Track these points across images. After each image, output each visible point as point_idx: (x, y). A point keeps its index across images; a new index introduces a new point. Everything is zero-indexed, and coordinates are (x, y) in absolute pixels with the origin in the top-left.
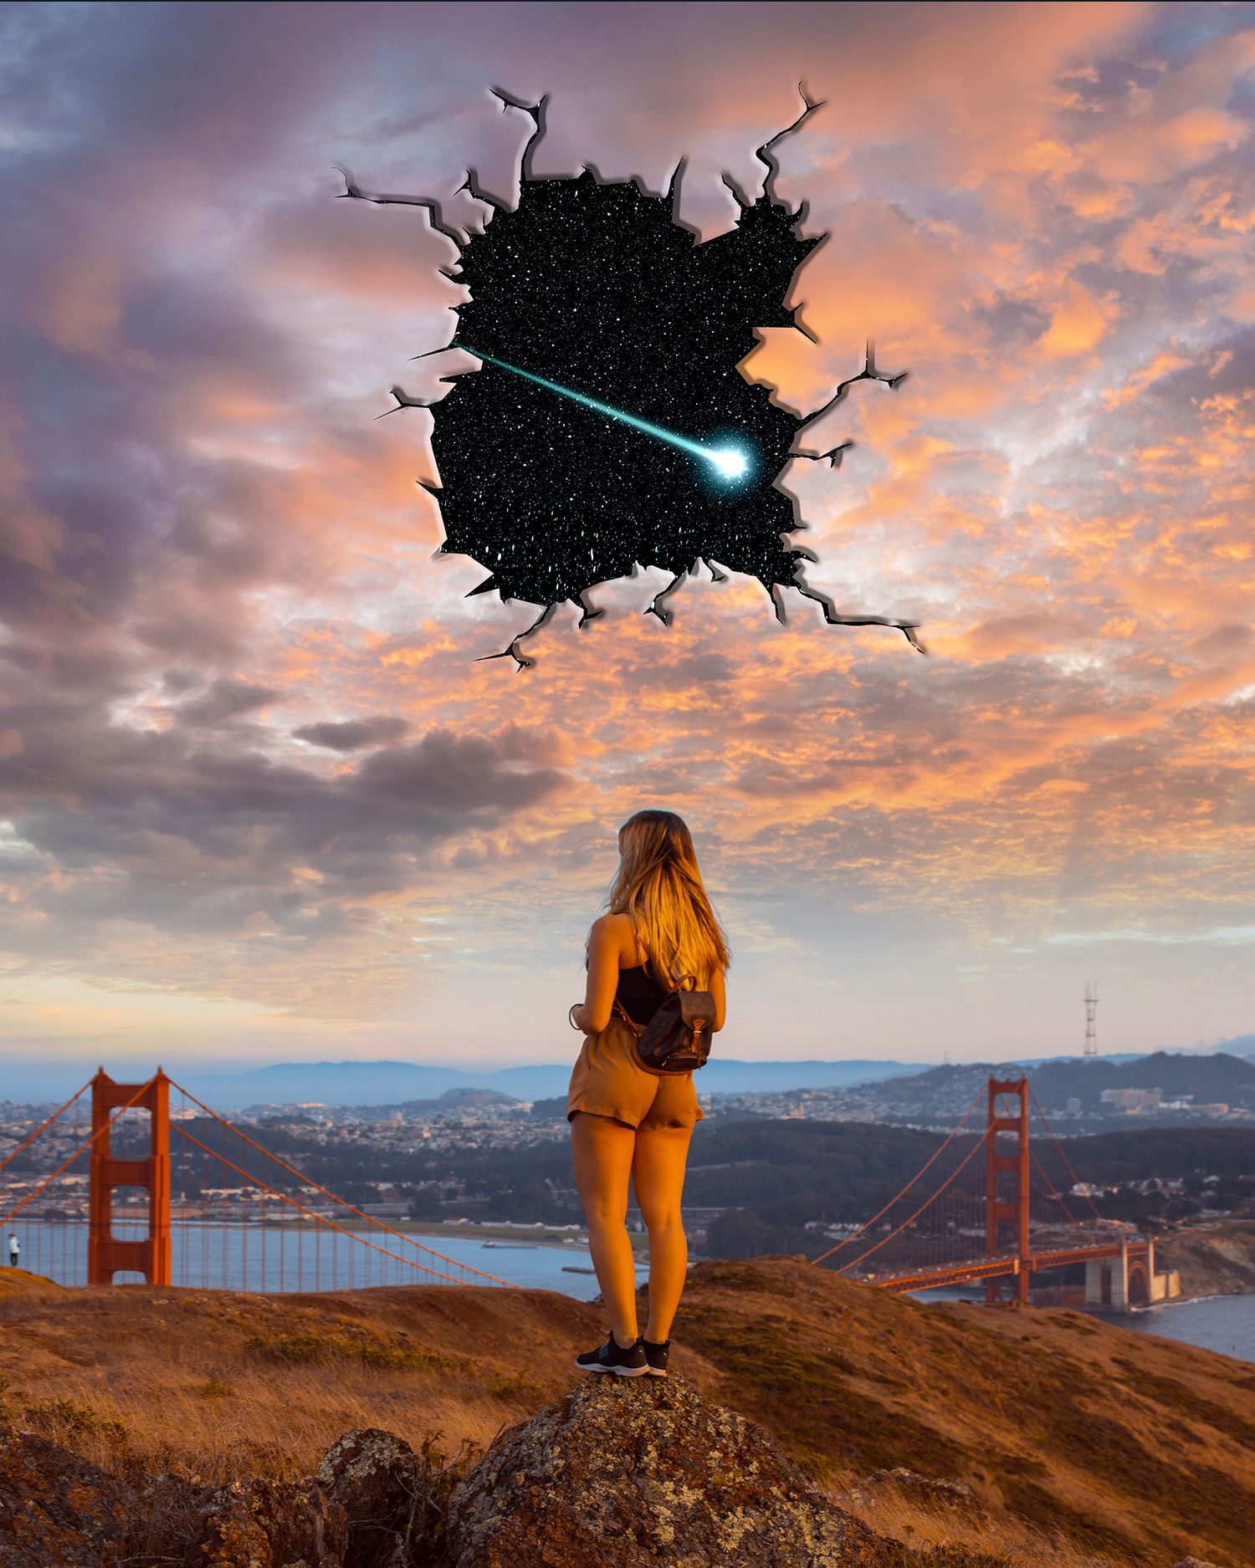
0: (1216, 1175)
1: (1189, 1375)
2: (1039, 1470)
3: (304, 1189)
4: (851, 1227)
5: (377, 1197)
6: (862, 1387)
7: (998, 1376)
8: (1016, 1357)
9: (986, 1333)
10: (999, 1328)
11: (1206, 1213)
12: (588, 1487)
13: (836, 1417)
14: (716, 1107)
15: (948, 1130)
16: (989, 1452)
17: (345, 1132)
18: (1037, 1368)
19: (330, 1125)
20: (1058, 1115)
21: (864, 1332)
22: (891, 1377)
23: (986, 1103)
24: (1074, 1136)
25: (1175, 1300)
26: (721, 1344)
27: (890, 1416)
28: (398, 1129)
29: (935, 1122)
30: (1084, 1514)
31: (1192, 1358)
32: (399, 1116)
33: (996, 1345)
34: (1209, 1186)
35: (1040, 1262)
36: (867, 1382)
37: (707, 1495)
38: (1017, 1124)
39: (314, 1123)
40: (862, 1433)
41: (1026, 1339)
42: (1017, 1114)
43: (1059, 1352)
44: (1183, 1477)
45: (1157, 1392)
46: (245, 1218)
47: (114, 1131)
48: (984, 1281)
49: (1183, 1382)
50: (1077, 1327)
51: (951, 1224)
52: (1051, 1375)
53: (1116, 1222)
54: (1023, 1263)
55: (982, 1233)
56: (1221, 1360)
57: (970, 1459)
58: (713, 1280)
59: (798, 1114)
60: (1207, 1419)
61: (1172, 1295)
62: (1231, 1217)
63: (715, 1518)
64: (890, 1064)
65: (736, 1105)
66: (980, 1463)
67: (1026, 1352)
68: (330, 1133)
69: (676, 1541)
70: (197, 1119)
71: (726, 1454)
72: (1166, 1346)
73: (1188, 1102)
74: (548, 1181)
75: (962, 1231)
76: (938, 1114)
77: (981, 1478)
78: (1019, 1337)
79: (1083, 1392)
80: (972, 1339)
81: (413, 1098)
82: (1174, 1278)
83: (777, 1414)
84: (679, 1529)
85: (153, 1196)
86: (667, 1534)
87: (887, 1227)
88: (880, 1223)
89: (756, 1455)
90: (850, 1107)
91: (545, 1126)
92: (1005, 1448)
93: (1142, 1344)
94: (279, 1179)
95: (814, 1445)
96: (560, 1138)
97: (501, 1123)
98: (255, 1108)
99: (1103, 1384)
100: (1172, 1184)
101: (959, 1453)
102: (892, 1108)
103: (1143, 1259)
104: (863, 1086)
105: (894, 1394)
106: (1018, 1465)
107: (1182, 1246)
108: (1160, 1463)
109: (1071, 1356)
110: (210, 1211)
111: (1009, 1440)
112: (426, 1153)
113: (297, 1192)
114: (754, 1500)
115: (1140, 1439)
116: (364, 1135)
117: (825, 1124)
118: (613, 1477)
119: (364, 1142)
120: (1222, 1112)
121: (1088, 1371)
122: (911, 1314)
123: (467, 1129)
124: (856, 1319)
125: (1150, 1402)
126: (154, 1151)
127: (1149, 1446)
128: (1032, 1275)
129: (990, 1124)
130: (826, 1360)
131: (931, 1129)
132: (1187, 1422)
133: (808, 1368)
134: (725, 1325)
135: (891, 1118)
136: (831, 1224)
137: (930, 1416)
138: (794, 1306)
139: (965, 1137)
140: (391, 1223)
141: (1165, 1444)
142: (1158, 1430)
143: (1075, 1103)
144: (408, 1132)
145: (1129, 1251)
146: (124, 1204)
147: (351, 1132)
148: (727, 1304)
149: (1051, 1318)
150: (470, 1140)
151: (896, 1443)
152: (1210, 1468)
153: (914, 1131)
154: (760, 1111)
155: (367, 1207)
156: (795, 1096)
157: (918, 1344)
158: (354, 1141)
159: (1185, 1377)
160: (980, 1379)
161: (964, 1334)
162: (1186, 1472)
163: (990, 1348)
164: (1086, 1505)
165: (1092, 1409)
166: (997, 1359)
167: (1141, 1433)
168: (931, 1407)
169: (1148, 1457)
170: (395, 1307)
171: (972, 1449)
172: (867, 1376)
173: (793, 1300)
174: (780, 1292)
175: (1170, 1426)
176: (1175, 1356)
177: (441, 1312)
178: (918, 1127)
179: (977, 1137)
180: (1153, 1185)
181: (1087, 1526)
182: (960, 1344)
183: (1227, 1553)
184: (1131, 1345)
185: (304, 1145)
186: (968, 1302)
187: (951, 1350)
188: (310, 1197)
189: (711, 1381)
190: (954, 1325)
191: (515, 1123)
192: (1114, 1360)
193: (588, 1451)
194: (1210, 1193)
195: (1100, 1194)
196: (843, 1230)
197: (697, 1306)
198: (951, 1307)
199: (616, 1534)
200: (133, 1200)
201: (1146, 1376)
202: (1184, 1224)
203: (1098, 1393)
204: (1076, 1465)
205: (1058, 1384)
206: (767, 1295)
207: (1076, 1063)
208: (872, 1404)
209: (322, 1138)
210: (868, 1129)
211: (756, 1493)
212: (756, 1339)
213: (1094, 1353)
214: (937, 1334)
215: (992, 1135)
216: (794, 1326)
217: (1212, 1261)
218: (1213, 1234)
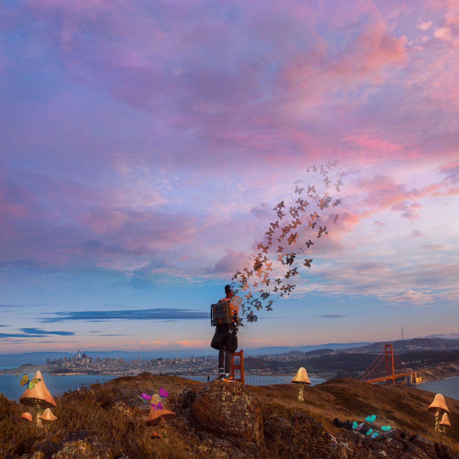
0: (426, 359)
1: (421, 395)
2: (393, 412)
3: (267, 369)
4: (362, 372)
5: (279, 370)
6: (360, 399)
7: (386, 396)
8: (389, 393)
9: (384, 389)
10: (387, 388)
11: (425, 366)
12: (213, 392)
13: (355, 404)
14: (337, 352)
15: (378, 354)
16: (383, 410)
17: (273, 359)
18: (393, 395)
19: (271, 358)
20: (398, 350)
21: (362, 390)
22: (366, 397)
23: (385, 349)
24: (401, 354)
25: (421, 382)
26: (335, 392)
27: (365, 404)
28: (282, 358)
29: (376, 353)
30: (401, 420)
31: (422, 392)
32: (282, 356)
33: (386, 391)
34: (425, 362)
35: (396, 376)
36: (362, 398)
37: (232, 394)
38: (390, 352)
39: (268, 358)
40: (360, 407)
41: (391, 390)
42: (390, 351)
43: (398, 392)
44: (420, 413)
45: (415, 398)
46: (257, 374)
47: (234, 360)
48: (386, 380)
49: (420, 396)
50: (400, 387)
51: (380, 371)
52: (396, 396)
53: (409, 369)
54: (393, 377)
55: (385, 372)
56: (427, 392)
57: (380, 411)
58: (335, 381)
59: (352, 352)
60: (424, 402)
61: (420, 381)
62: (430, 367)
63: (232, 397)
64: (368, 343)
65: (341, 351)
66: (382, 411)
67: (391, 392)
68: (271, 359)
69: (225, 400)
70: (248, 358)
71: (236, 388)
72: (417, 390)
73: (421, 347)
74: (309, 366)
75: (382, 372)
76: (377, 351)
77: (382, 414)
78: (390, 389)
79: (402, 399)
80: (381, 390)
81: (285, 353)
82: (420, 378)
83: (345, 404)
84: (226, 398)
85: (241, 371)
86: (224, 399)
87: (369, 372)
88: (367, 371)
89: (241, 388)
90: (361, 351)
91: (308, 356)
92: (387, 409)
93: (412, 390)
94: (263, 367)
95: (351, 409)
96: (310, 358)
97: (300, 356)
98: (258, 355)
99: (405, 397)
100: (419, 361)
101: (378, 410)
102: (368, 351)
103: (415, 375)
104: (363, 347)
105: (366, 400)
106: (389, 412)
107: (421, 372)
108: (416, 410)
109: (399, 392)
110: (251, 373)
111: (388, 408)
112: (287, 362)
113: (265, 370)
114: (239, 394)
115: (412, 406)
116: (276, 359)
117: (357, 354)
118: (217, 391)
119: (277, 360)
120: (427, 348)
121: (403, 395)
122: (371, 386)
123: (294, 358)
124: (360, 387)
125: (414, 400)
126: (241, 363)
127: (414, 408)
128: (395, 379)
129: (386, 352)
130: (354, 395)
131: (376, 354)
132: (421, 403)
133: (351, 396)
134: (336, 389)
135: (368, 352)
136: (359, 371)
137: (373, 404)
138: (349, 386)
139: (382, 355)
140: (281, 374)
141: (417, 407)
142: (415, 405)
143: (401, 348)
144: (284, 359)
145: (412, 374)
146: (237, 372)
147: (274, 359)
148: (337, 386)
149: (396, 386)
150: (295, 359)
151: (366, 408)
152: (425, 411)
153: (372, 354)
154: (345, 352)
155: (278, 372)
156: (351, 349)
157: (372, 391)
158: (275, 360)
159: (420, 395)
160: (383, 397)
161: (380, 389)
162: (421, 412)
163: (385, 392)
164: (401, 418)
165: (403, 402)
166: (386, 393)
167: (412, 405)
168: (373, 402)
169: (414, 410)
170: (278, 388)
171: (381, 409)
172: (361, 397)
173: (349, 384)
174: (347, 383)
175: (418, 404)
176: (418, 392)
177: (285, 388)
178: (373, 354)
179: (383, 355)
180: (415, 362)
181: (401, 422)
182: (379, 391)
183: (427, 426)
184: (410, 390)
185: (266, 361)
186: (381, 384)
187: (377, 392)
188: (268, 370)
189: (333, 399)
190: (378, 388)
191: (302, 356)
192: (407, 393)
193: (214, 387)
194: (425, 363)
195: (406, 364)
196: (361, 372)
197: (331, 386)
198: (378, 385)
199: (216, 399)
200: (238, 372)
201: (413, 395)
202: (421, 369)
203: (404, 399)
204: (400, 411)
205: (397, 397)
206: (344, 384)
207: (400, 341)
208: (362, 402)
209: (269, 360)
210: (364, 354)
211: (240, 393)
212: (342, 391)
213: (403, 392)
214: (375, 389)
215: (386, 354)
216: (349, 389)
217: (427, 375)
218: (427, 370)
